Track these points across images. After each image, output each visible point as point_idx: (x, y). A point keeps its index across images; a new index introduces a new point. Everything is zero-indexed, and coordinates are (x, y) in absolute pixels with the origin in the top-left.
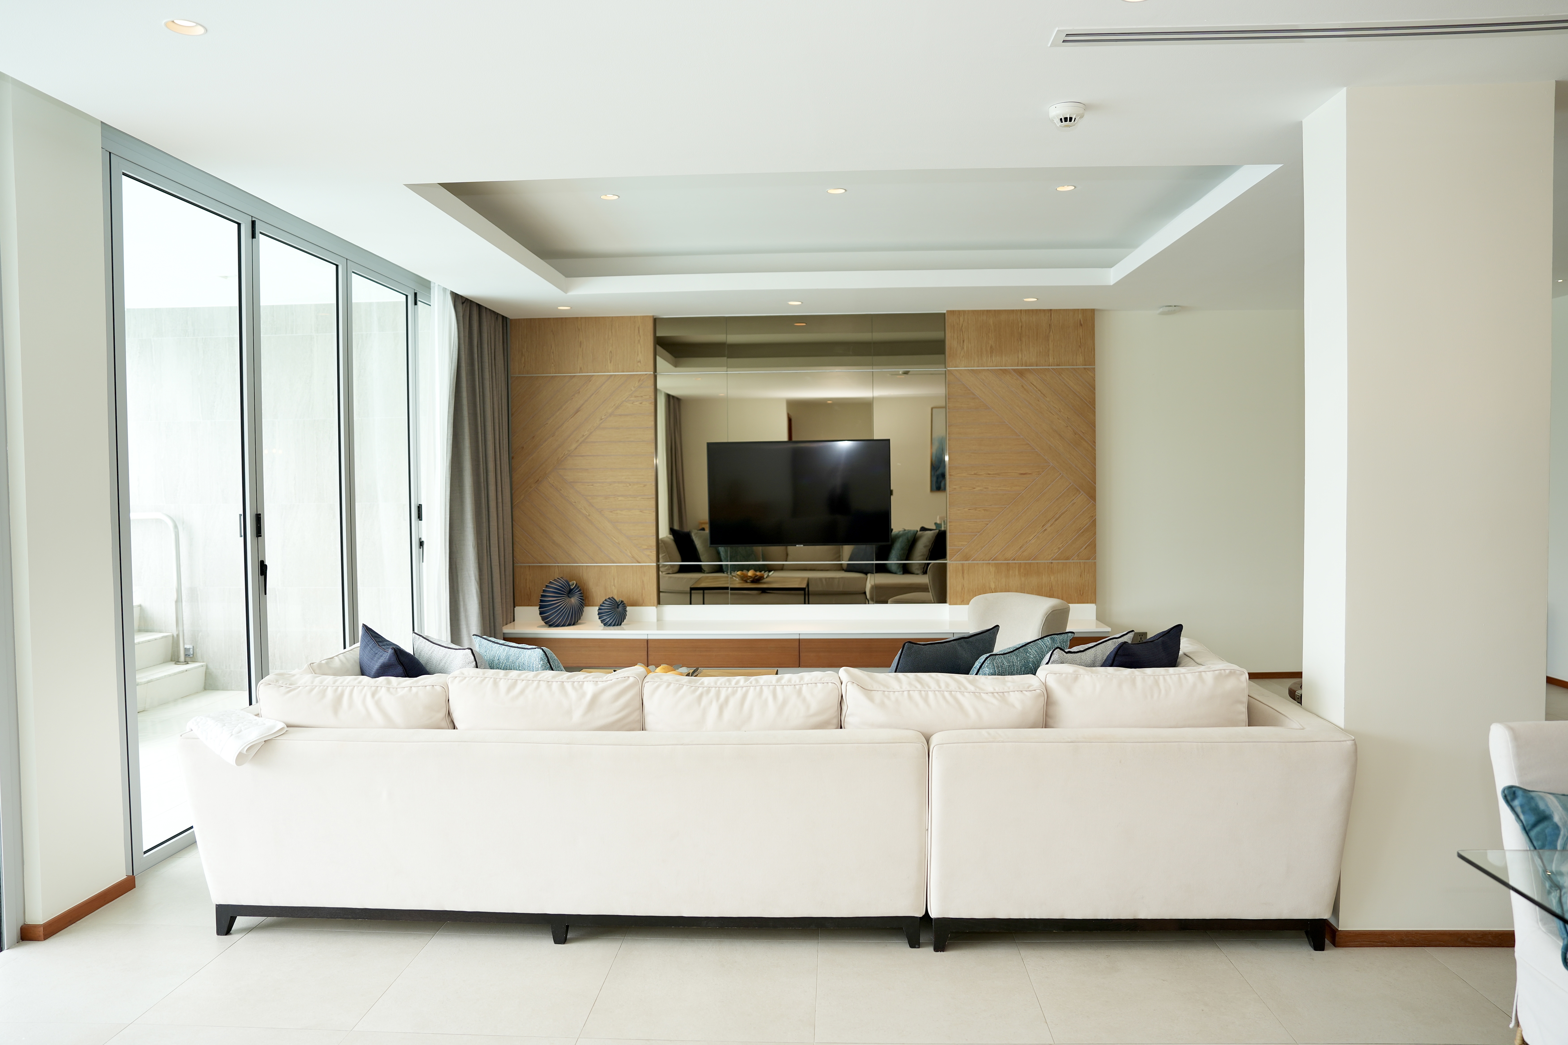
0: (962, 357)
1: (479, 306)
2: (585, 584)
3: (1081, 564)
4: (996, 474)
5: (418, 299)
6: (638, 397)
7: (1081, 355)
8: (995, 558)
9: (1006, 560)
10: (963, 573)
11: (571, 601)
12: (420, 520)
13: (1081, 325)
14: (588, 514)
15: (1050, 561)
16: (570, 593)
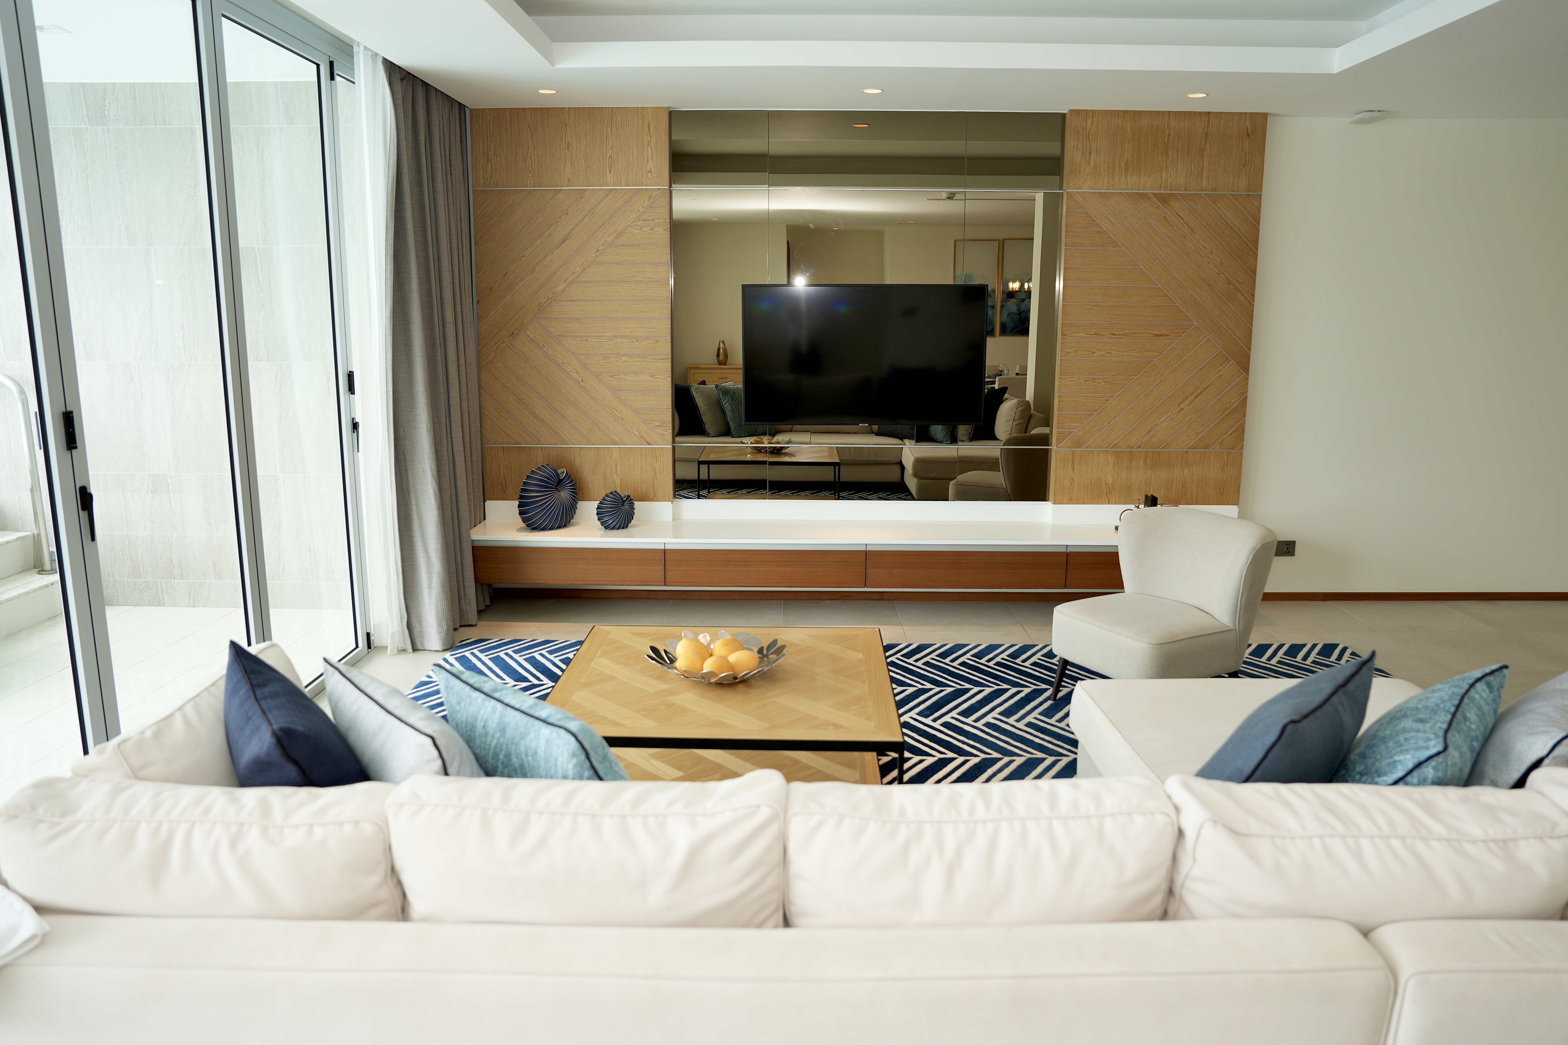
0: (1087, 175)
1: (426, 85)
2: (577, 472)
3: (1224, 453)
4: (1122, 335)
5: (336, 72)
6: (647, 220)
7: (1244, 176)
8: (1115, 444)
9: (1129, 447)
10: (1073, 463)
11: (560, 495)
12: (351, 393)
13: (1248, 135)
14: (580, 379)
15: (1185, 450)
16: (559, 483)
